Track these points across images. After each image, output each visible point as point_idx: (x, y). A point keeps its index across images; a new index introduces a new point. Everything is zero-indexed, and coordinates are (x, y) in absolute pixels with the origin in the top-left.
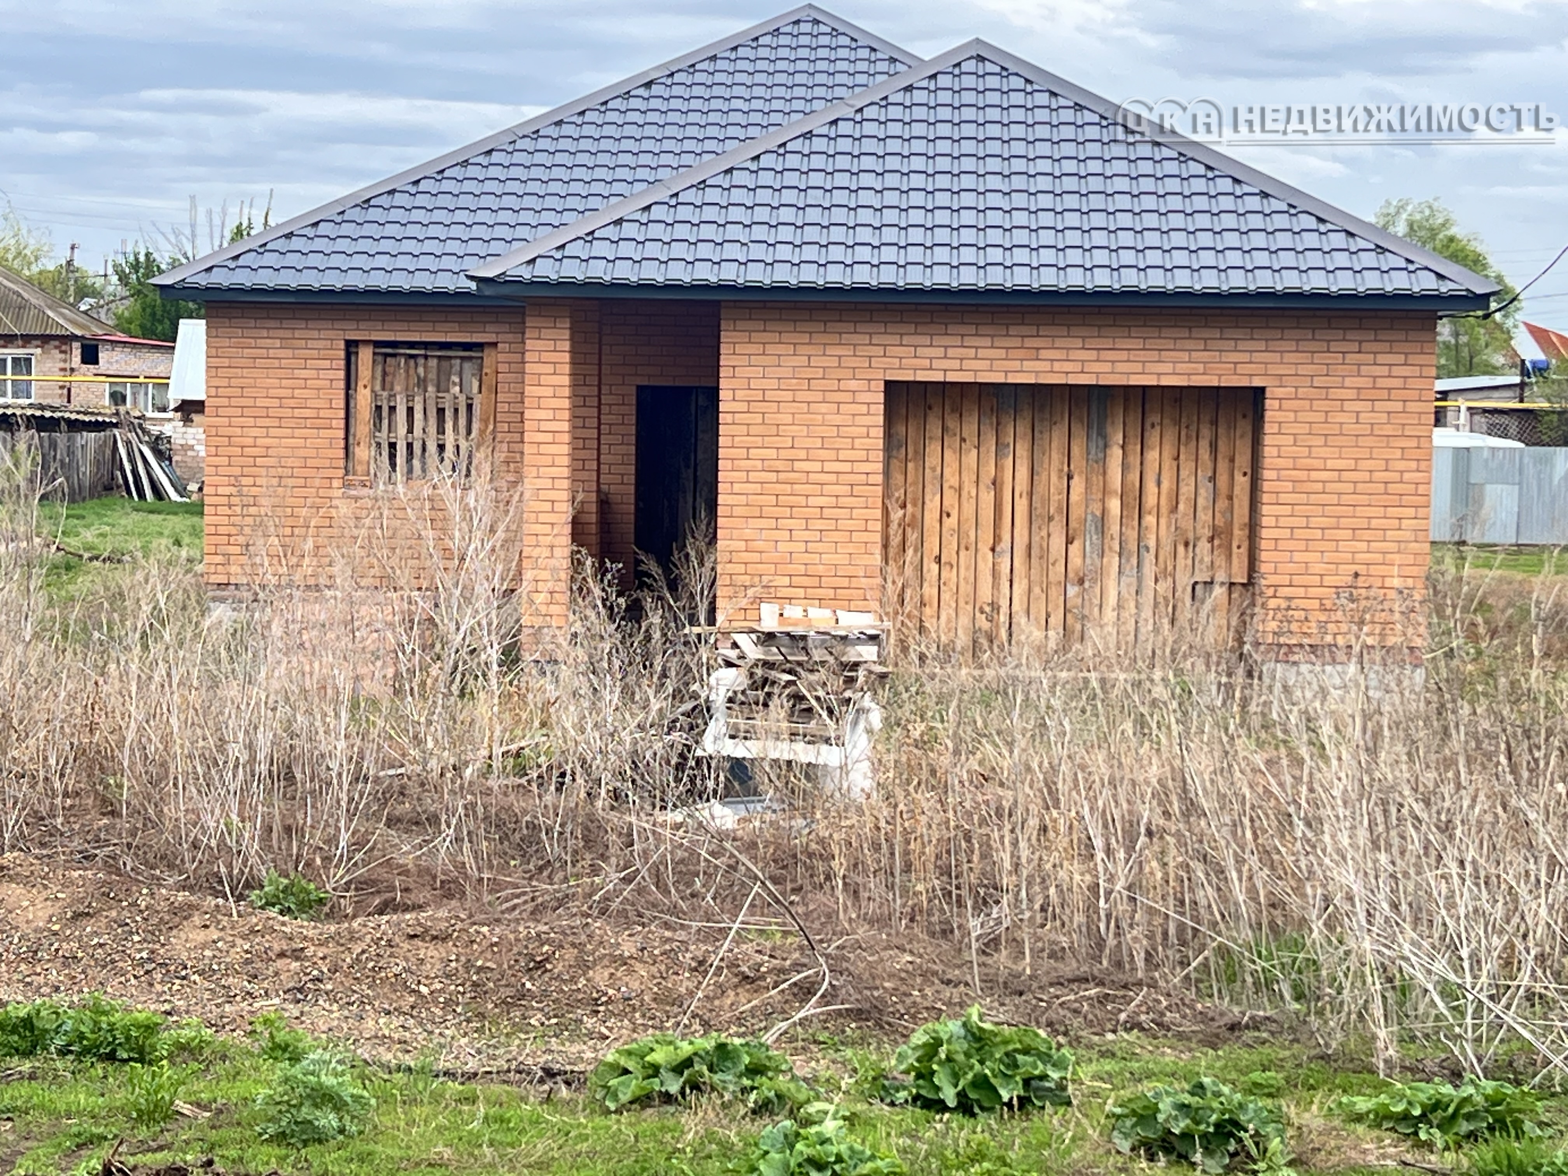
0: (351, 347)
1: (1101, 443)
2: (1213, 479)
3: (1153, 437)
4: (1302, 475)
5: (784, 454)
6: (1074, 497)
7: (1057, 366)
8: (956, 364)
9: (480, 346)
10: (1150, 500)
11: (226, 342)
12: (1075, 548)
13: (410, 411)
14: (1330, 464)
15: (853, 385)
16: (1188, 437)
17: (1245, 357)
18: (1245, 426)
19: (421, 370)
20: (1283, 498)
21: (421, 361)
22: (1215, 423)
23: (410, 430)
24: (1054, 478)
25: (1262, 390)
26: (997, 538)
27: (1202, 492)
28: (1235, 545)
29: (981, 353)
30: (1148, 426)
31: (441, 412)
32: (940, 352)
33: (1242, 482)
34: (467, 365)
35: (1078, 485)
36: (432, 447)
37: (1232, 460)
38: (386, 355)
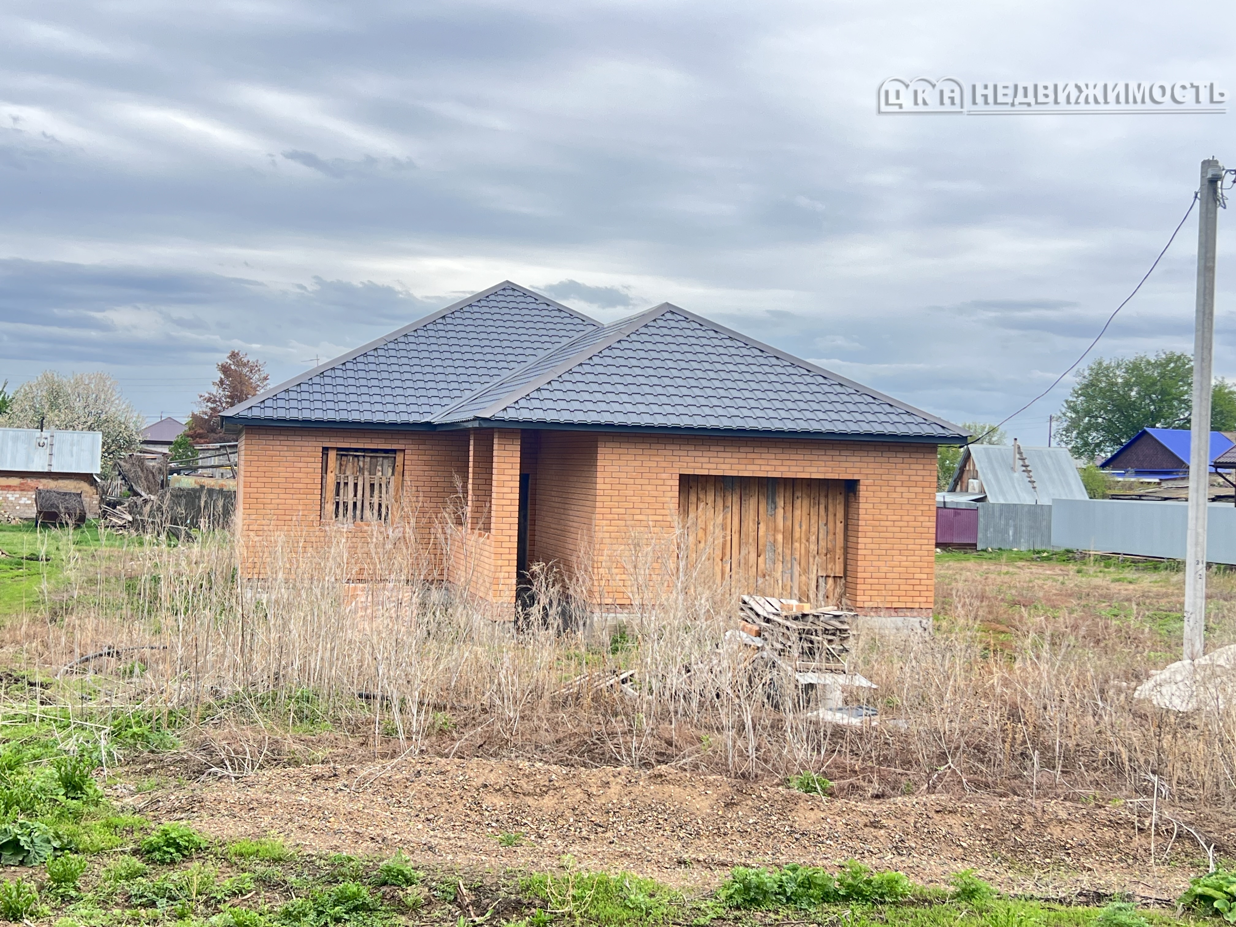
0: (325, 450)
1: (773, 506)
2: (826, 524)
3: (798, 503)
4: (877, 523)
5: (629, 511)
6: (761, 533)
7: (763, 468)
8: (714, 466)
9: (394, 451)
10: (797, 535)
11: (256, 447)
12: (761, 559)
13: (356, 485)
14: (890, 518)
15: (664, 476)
16: (814, 504)
17: (851, 465)
18: (840, 499)
19: (361, 464)
20: (868, 534)
21: (361, 459)
22: (827, 496)
23: (355, 495)
24: (751, 524)
25: (859, 480)
26: (724, 554)
27: (821, 531)
28: (837, 557)
29: (727, 460)
30: (795, 498)
31: (372, 486)
32: (706, 460)
33: (840, 527)
34: (386, 461)
35: (762, 526)
36: (367, 504)
37: (835, 515)
38: (342, 455)
